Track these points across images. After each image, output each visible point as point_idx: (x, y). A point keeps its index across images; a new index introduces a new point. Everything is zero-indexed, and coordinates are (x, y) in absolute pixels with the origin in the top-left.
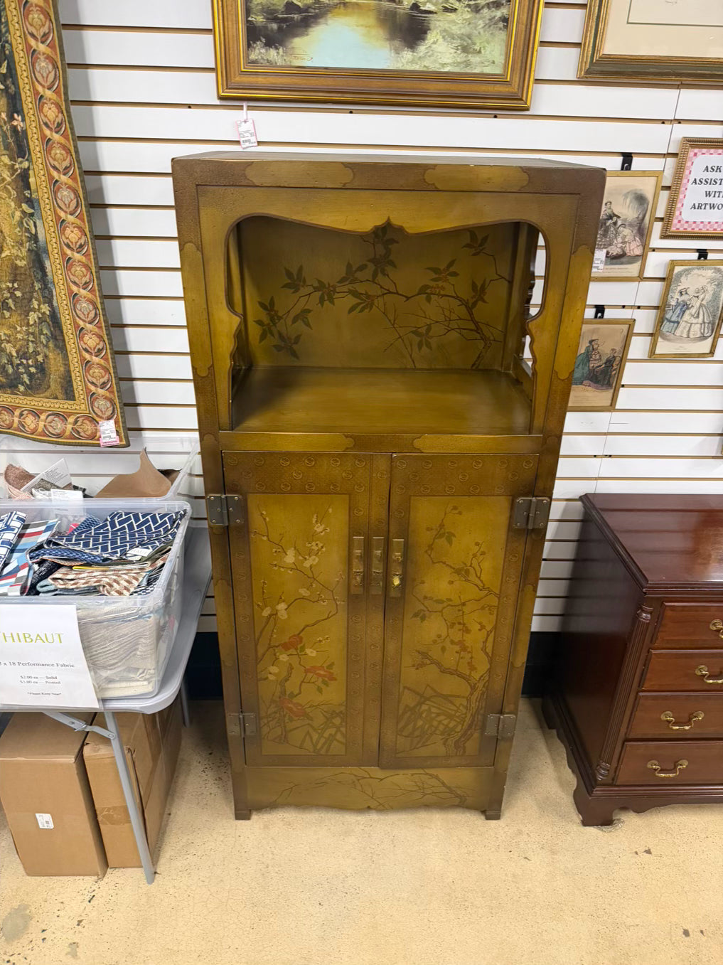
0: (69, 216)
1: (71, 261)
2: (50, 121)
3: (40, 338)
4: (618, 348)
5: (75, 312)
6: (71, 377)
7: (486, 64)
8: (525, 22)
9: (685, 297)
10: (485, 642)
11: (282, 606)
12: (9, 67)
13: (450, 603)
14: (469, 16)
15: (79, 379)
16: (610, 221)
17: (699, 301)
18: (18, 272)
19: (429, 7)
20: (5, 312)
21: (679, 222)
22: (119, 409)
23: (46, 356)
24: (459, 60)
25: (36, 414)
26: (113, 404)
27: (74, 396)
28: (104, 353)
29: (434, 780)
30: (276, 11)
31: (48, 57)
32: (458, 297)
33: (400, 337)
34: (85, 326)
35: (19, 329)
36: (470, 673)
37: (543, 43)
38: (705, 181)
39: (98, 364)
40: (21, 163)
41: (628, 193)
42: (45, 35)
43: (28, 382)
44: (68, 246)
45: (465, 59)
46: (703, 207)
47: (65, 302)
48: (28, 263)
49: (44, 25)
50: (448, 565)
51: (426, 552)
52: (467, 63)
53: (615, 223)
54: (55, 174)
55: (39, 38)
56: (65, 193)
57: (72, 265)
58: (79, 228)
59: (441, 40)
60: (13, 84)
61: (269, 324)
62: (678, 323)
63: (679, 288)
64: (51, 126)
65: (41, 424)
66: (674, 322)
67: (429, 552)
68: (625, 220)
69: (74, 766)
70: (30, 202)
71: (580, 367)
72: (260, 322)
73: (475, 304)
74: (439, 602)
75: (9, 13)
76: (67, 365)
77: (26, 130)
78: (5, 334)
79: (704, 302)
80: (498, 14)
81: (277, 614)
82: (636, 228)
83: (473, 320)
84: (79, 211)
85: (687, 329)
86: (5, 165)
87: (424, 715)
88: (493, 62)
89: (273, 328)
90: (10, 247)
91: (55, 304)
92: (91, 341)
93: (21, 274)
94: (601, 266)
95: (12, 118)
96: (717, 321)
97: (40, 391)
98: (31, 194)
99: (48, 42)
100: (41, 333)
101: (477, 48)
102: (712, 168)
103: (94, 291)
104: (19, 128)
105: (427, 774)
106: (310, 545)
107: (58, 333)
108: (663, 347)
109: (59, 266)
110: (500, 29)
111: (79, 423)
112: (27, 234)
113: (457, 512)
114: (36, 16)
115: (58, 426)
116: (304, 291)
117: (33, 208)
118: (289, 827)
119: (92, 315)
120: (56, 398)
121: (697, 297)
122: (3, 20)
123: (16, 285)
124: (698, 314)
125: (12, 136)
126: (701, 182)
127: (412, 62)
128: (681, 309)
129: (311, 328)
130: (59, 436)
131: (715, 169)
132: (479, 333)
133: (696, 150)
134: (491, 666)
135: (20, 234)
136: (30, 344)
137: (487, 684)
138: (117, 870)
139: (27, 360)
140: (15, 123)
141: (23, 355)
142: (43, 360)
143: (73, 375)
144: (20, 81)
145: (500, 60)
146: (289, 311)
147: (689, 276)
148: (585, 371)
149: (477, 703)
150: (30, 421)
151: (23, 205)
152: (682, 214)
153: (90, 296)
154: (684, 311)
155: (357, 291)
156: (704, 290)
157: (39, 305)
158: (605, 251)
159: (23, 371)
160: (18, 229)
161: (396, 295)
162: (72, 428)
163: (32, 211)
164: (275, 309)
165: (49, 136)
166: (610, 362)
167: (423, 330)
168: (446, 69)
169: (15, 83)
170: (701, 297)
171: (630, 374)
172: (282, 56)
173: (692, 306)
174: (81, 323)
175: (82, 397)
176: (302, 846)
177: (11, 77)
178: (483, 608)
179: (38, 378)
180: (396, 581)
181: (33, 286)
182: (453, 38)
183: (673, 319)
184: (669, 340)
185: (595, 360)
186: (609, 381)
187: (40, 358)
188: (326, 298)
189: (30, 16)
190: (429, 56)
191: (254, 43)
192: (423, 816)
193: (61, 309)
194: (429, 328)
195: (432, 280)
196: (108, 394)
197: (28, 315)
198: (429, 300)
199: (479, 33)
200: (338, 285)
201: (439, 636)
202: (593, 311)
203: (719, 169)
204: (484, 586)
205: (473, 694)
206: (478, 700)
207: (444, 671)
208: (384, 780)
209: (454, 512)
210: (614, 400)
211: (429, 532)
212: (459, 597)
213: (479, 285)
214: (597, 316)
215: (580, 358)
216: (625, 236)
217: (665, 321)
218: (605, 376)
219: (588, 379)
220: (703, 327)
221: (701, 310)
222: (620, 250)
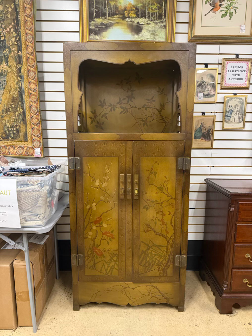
0: (32, 80)
1: (31, 95)
2: (29, 52)
3: (18, 120)
4: (211, 125)
5: (31, 111)
6: (27, 133)
7: (160, 38)
8: (171, 26)
9: (231, 108)
10: (171, 220)
11: (94, 204)
12: (19, 38)
13: (157, 202)
14: (154, 25)
15: (30, 134)
16: (203, 84)
17: (236, 109)
18: (14, 99)
19: (142, 23)
20: (8, 112)
21: (226, 84)
22: (42, 145)
23: (20, 127)
24: (152, 37)
25: (14, 148)
26: (40, 143)
27: (27, 140)
28: (39, 125)
29: (155, 289)
30: (98, 25)
31: (31, 34)
32: (156, 108)
33: (137, 122)
34: (33, 116)
35: (12, 118)
36: (167, 235)
37: (176, 33)
39: (36, 129)
40: (19, 65)
41: (208, 75)
42: (31, 28)
43: (13, 136)
44: (31, 90)
46: (233, 79)
47: (28, 108)
48: (18, 96)
49: (30, 26)
50: (155, 186)
51: (147, 180)
52: (155, 38)
53: (205, 84)
54: (29, 68)
55: (29, 29)
56: (32, 73)
57: (31, 96)
58: (35, 84)
59: (146, 32)
60: (20, 43)
61: (94, 118)
62: (230, 117)
63: (229, 105)
64: (29, 54)
65: (15, 151)
66: (229, 117)
67: (148, 180)
68: (208, 83)
69: (9, 268)
70: (21, 77)
71: (199, 132)
72: (91, 118)
73: (161, 111)
74: (153, 202)
75: (21, 24)
76: (26, 129)
77: (22, 56)
78: (7, 120)
79: (238, 110)
80: (163, 24)
81: (92, 208)
82: (212, 86)
83: (161, 116)
84: (35, 79)
85: (234, 119)
86: (15, 66)
87: (149, 255)
88: (162, 38)
89: (95, 120)
90: (13, 91)
91: (24, 109)
92: (35, 121)
93: (15, 99)
94: (202, 98)
95: (18, 52)
96: (243, 116)
97: (16, 139)
98: (21, 74)
99: (31, 30)
100: (19, 119)
101: (157, 34)
102: (233, 67)
103: (37, 103)
104: (20, 55)
105: (152, 286)
106: (104, 178)
107: (24, 118)
108: (227, 126)
109: (27, 96)
110: (163, 29)
111: (28, 150)
112: (18, 87)
113: (157, 163)
114: (29, 24)
115: (21, 151)
116: (105, 107)
117: (21, 78)
118: (95, 313)
119: (36, 112)
120: (21, 141)
121: (235, 108)
122: (19, 26)
123: (13, 103)
124: (237, 114)
125: (17, 57)
126: (231, 71)
127: (138, 38)
128: (231, 112)
129: (108, 119)
130: (21, 154)
131: (234, 67)
132: (163, 120)
133: (228, 62)
134: (174, 232)
135: (16, 87)
136: (15, 123)
137: (173, 240)
138: (21, 328)
139: (13, 128)
140: (19, 54)
141: (12, 127)
142: (19, 128)
143: (28, 133)
144: (22, 42)
145: (164, 37)
146: (100, 114)
147: (231, 101)
148: (201, 134)
149: (170, 250)
150: (12, 150)
151: (18, 78)
152: (226, 81)
153: (36, 105)
154: (232, 113)
155: (122, 107)
156: (237, 105)
157: (19, 109)
158: (203, 93)
159: (12, 132)
160: (16, 85)
161: (135, 108)
162: (26, 152)
163: (21, 79)
164: (96, 113)
165: (29, 57)
166: (209, 130)
167: (145, 120)
168: (148, 40)
169: (21, 43)
170: (237, 108)
171: (216, 135)
172: (99, 37)
173: (234, 111)
174: (32, 115)
175: (30, 140)
176: (101, 320)
177: (20, 41)
178: (169, 205)
179: (16, 135)
180: (136, 192)
181: (18, 103)
182: (150, 31)
183: (228, 116)
184: (228, 123)
185: (204, 130)
186: (209, 138)
187: (18, 128)
188: (112, 109)
189: (27, 24)
190: (143, 36)
191: (91, 34)
192: (152, 310)
193: (26, 110)
194: (147, 119)
195: (147, 103)
196: (39, 139)
197: (15, 113)
198: (146, 109)
199: (157, 30)
200: (116, 105)
201: (154, 217)
202: (201, 114)
203: (236, 67)
204: (169, 195)
205: (168, 245)
206: (171, 248)
207: (156, 234)
208: (135, 289)
209: (156, 163)
210: (212, 145)
211: (147, 172)
212: (160, 200)
213: (162, 104)
214: (202, 115)
215: (199, 129)
216: (209, 88)
217: (226, 116)
218: (208, 136)
219: (202, 137)
220: (239, 118)
221: (237, 112)
222: (207, 93)
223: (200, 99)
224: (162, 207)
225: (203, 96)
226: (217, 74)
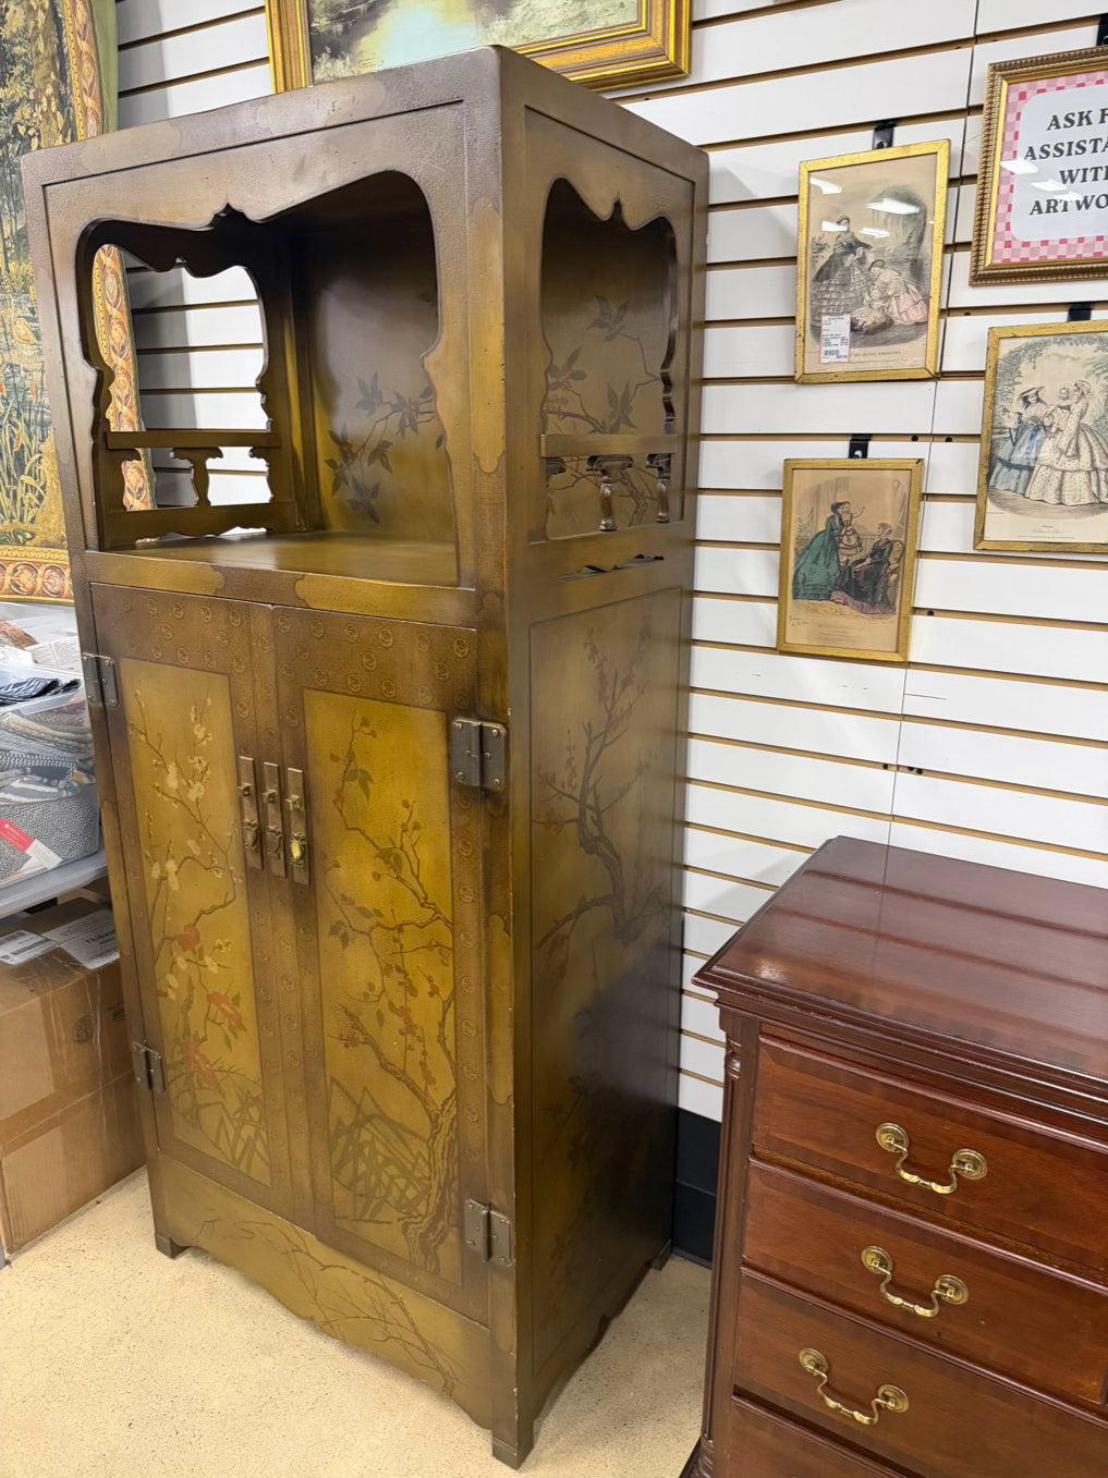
0: (114, 310)
1: (116, 370)
4: (892, 521)
7: (612, 11)
9: (1035, 410)
10: (442, 1024)
11: (171, 866)
13: (382, 921)
16: (850, 259)
17: (1074, 419)
21: (1008, 245)
24: (571, 15)
28: (144, 496)
29: (399, 1310)
30: (340, 6)
31: (94, 111)
32: (587, 416)
36: (426, 1088)
38: (1056, 148)
39: (138, 510)
41: (882, 195)
42: (91, 85)
44: (112, 349)
45: (578, 12)
46: (1060, 207)
49: (90, 74)
50: (368, 838)
51: (335, 802)
52: (583, 17)
53: (862, 261)
54: (102, 257)
55: (88, 91)
56: (110, 280)
57: (116, 374)
58: (120, 323)
61: (341, 465)
62: (1031, 469)
63: (1019, 389)
66: (1020, 468)
67: (339, 803)
68: (882, 251)
71: (821, 561)
72: (331, 463)
74: (364, 912)
75: (71, 71)
79: (1087, 420)
81: (166, 878)
82: (908, 266)
84: (119, 302)
85: (1055, 483)
87: (366, 1151)
88: (622, 5)
89: (347, 474)
92: (132, 478)
94: (844, 350)
99: (93, 94)
102: (1067, 119)
103: (132, 407)
105: (386, 1290)
106: (191, 761)
108: (1001, 525)
113: (368, 730)
114: (86, 66)
116: (379, 412)
118: (208, 1297)
121: (1068, 408)
122: (68, 81)
124: (1077, 448)
126: (1048, 153)
127: (508, 34)
128: (1032, 437)
129: (391, 472)
131: (1076, 119)
133: (1023, 87)
134: (457, 1085)
137: (455, 1123)
146: (364, 445)
147: (1038, 359)
148: (832, 571)
149: (445, 1162)
152: (1012, 226)
153: (130, 414)
154: (1039, 442)
156: (1082, 392)
158: (849, 318)
164: (348, 441)
166: (880, 553)
170: (1077, 409)
171: (932, 583)
172: (350, 67)
173: (1058, 430)
178: (429, 947)
180: (296, 852)
183: (1016, 461)
184: (1014, 510)
185: (851, 547)
186: (885, 597)
188: (406, 424)
189: (83, 68)
190: (530, 19)
191: (319, 56)
200: (422, 400)
201: (371, 987)
202: (844, 446)
203: (1085, 118)
204: (426, 898)
205: (435, 1138)
206: (446, 1155)
207: (386, 1066)
208: (328, 1270)
209: (364, 729)
210: (902, 640)
211: (334, 764)
212: (392, 911)
213: (619, 395)
214: (852, 455)
215: (818, 542)
216: (886, 285)
217: (999, 466)
218: (875, 584)
219: (841, 589)
220: (1094, 478)
221: (1082, 440)
222: (878, 315)
223: (833, 358)
224: (402, 947)
225: (846, 333)
226: (942, 180)
